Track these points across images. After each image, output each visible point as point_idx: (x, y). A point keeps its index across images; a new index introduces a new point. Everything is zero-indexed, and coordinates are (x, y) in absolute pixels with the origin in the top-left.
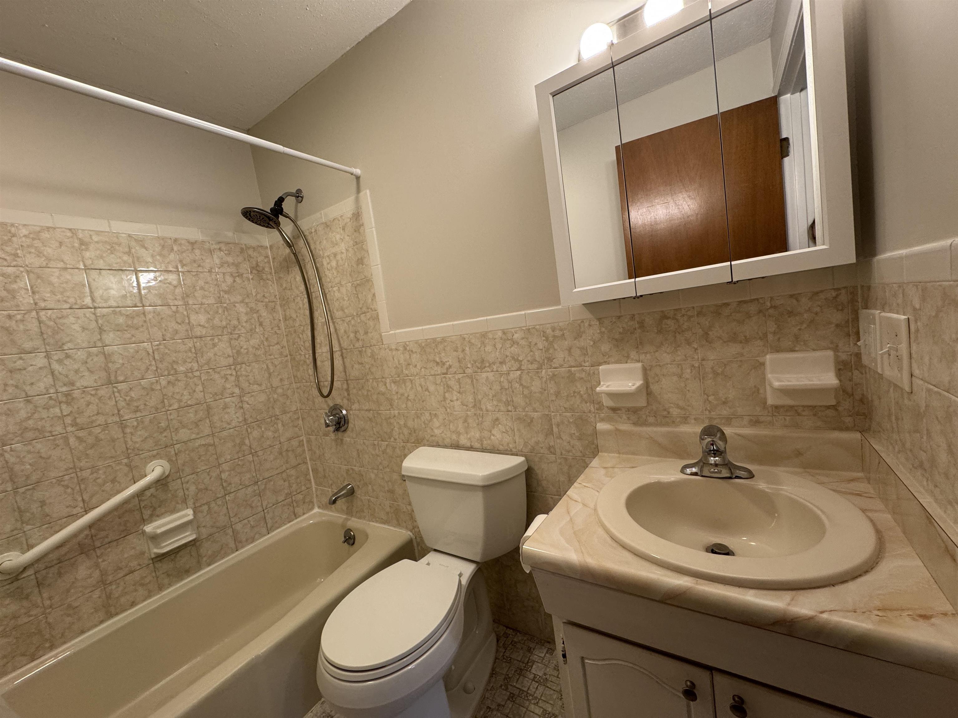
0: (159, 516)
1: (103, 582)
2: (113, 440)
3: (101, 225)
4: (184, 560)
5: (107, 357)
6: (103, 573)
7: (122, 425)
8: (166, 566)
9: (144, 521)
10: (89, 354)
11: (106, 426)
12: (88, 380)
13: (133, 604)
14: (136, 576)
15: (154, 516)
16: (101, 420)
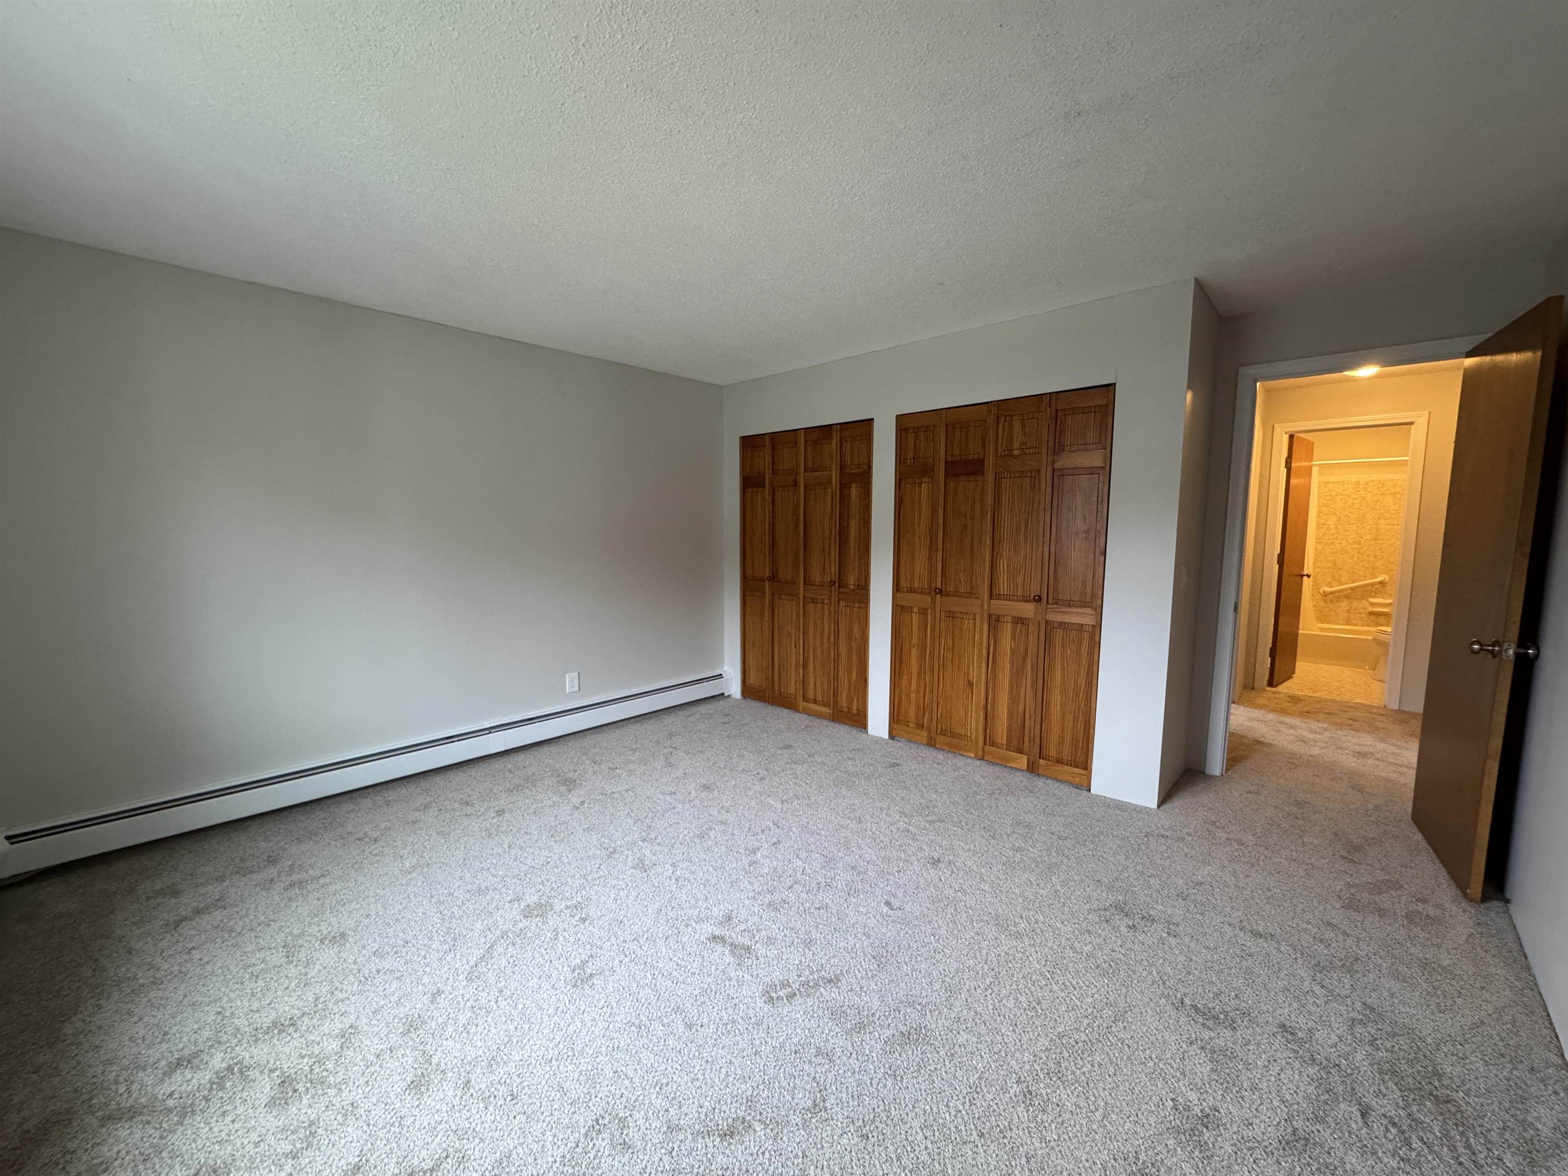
0: (1377, 597)
1: (1348, 611)
2: (1369, 562)
3: (1391, 476)
4: (1382, 620)
5: (1378, 529)
6: (1350, 608)
7: (1375, 557)
8: (1372, 618)
9: (1371, 597)
10: (1372, 528)
11: (1368, 556)
12: (1368, 537)
13: (1356, 625)
14: (1361, 615)
15: (1375, 597)
16: (1368, 553)
